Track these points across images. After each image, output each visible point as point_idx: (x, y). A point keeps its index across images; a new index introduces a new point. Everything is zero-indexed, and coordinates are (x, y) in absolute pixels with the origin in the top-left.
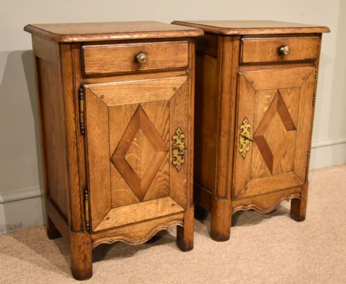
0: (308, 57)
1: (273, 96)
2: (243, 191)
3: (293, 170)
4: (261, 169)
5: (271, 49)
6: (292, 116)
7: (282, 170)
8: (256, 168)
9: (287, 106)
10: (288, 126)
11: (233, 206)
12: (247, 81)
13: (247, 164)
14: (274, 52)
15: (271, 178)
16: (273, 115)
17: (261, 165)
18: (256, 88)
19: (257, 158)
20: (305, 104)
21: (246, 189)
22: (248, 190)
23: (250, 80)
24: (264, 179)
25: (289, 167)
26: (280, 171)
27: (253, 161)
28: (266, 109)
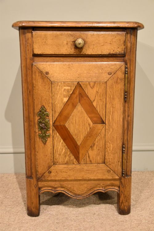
0: (112, 52)
1: (73, 88)
2: (47, 174)
3: (104, 163)
4: (66, 156)
5: (65, 42)
6: (98, 109)
7: (91, 161)
8: (60, 155)
9: (92, 99)
10: (95, 119)
11: (40, 186)
12: (41, 72)
13: (49, 150)
14: (70, 44)
15: (78, 167)
16: (74, 106)
17: (65, 153)
18: (52, 79)
19: (60, 145)
20: (113, 99)
21: (50, 172)
22: (52, 174)
23: (44, 71)
24: (71, 166)
25: (99, 159)
26: (88, 162)
27: (55, 148)
28: (65, 100)
